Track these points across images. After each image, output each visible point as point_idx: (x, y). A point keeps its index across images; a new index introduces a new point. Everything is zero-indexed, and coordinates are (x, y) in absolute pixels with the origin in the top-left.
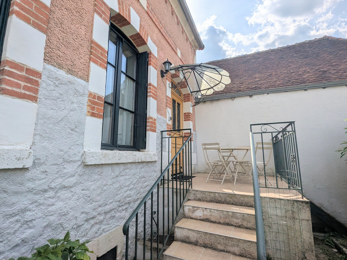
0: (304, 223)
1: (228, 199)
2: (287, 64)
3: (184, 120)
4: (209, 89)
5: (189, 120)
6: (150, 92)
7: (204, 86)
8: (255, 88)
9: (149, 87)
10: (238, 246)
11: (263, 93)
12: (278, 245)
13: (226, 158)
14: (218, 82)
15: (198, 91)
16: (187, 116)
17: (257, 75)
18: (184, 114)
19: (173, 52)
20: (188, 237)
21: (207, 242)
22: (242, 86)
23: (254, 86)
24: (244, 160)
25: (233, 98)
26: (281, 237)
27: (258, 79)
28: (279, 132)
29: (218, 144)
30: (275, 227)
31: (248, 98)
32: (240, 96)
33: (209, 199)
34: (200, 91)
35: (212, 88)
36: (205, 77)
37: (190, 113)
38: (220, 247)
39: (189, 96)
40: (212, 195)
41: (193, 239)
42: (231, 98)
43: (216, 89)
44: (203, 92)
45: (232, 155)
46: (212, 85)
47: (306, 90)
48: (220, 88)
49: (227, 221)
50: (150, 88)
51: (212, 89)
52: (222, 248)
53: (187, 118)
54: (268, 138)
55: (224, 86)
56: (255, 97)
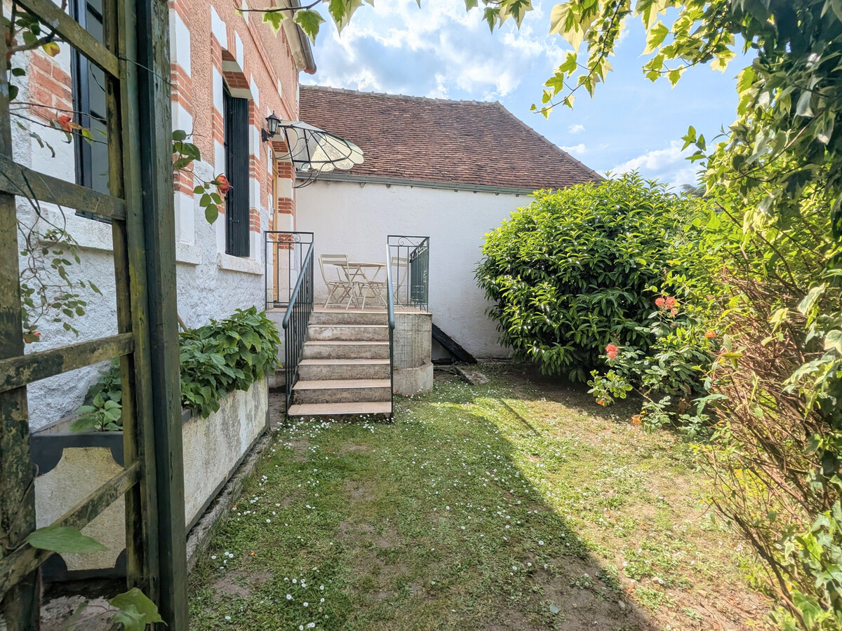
0: (426, 333)
1: (359, 319)
2: (442, 139)
3: (280, 212)
4: (326, 162)
5: (289, 212)
6: (254, 169)
7: (318, 155)
8: (395, 174)
9: (251, 160)
10: (370, 351)
11: (405, 184)
12: (403, 357)
13: (351, 277)
14: (343, 157)
15: (306, 162)
16: (285, 204)
17: (399, 148)
18: (280, 199)
19: (273, 89)
20: (320, 353)
21: (340, 353)
22: (376, 165)
23: (394, 169)
24: (375, 281)
25: (361, 183)
26: (407, 349)
27: (400, 157)
28: (417, 247)
29: (345, 256)
30: (402, 341)
31: (385, 187)
32: (372, 182)
33: (335, 321)
34: (309, 162)
35: (331, 162)
36: (322, 142)
37: (290, 200)
38: (353, 355)
39: (290, 169)
40: (340, 316)
41: (325, 354)
42: (360, 183)
43: (339, 165)
44: (315, 166)
45: (359, 272)
46: (333, 159)
47: (456, 191)
48: (345, 165)
49: (359, 337)
50: (253, 164)
51: (331, 165)
52: (355, 356)
53: (286, 208)
54: (404, 253)
55: (352, 165)
56: (394, 188)
